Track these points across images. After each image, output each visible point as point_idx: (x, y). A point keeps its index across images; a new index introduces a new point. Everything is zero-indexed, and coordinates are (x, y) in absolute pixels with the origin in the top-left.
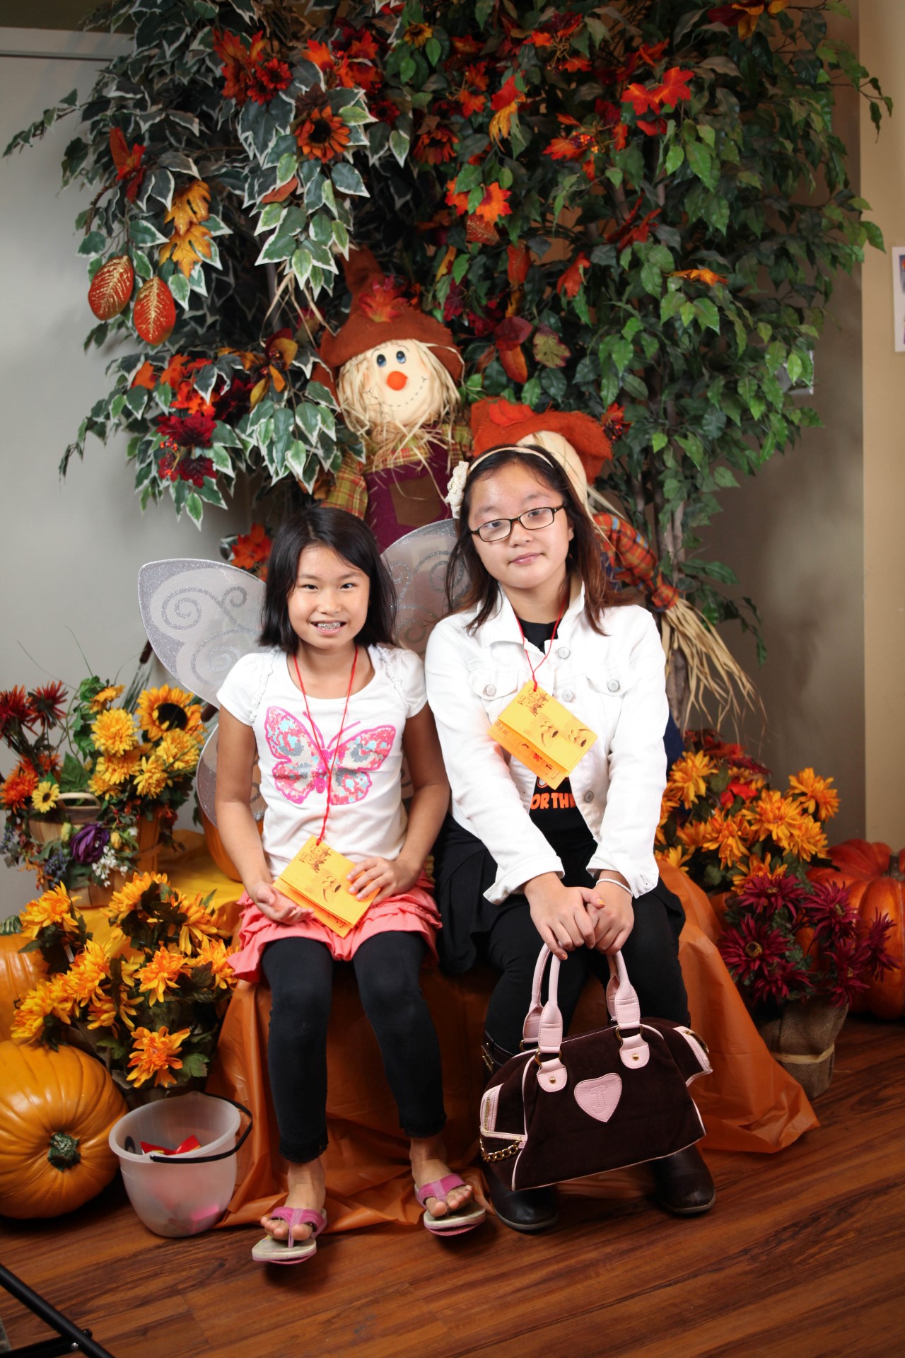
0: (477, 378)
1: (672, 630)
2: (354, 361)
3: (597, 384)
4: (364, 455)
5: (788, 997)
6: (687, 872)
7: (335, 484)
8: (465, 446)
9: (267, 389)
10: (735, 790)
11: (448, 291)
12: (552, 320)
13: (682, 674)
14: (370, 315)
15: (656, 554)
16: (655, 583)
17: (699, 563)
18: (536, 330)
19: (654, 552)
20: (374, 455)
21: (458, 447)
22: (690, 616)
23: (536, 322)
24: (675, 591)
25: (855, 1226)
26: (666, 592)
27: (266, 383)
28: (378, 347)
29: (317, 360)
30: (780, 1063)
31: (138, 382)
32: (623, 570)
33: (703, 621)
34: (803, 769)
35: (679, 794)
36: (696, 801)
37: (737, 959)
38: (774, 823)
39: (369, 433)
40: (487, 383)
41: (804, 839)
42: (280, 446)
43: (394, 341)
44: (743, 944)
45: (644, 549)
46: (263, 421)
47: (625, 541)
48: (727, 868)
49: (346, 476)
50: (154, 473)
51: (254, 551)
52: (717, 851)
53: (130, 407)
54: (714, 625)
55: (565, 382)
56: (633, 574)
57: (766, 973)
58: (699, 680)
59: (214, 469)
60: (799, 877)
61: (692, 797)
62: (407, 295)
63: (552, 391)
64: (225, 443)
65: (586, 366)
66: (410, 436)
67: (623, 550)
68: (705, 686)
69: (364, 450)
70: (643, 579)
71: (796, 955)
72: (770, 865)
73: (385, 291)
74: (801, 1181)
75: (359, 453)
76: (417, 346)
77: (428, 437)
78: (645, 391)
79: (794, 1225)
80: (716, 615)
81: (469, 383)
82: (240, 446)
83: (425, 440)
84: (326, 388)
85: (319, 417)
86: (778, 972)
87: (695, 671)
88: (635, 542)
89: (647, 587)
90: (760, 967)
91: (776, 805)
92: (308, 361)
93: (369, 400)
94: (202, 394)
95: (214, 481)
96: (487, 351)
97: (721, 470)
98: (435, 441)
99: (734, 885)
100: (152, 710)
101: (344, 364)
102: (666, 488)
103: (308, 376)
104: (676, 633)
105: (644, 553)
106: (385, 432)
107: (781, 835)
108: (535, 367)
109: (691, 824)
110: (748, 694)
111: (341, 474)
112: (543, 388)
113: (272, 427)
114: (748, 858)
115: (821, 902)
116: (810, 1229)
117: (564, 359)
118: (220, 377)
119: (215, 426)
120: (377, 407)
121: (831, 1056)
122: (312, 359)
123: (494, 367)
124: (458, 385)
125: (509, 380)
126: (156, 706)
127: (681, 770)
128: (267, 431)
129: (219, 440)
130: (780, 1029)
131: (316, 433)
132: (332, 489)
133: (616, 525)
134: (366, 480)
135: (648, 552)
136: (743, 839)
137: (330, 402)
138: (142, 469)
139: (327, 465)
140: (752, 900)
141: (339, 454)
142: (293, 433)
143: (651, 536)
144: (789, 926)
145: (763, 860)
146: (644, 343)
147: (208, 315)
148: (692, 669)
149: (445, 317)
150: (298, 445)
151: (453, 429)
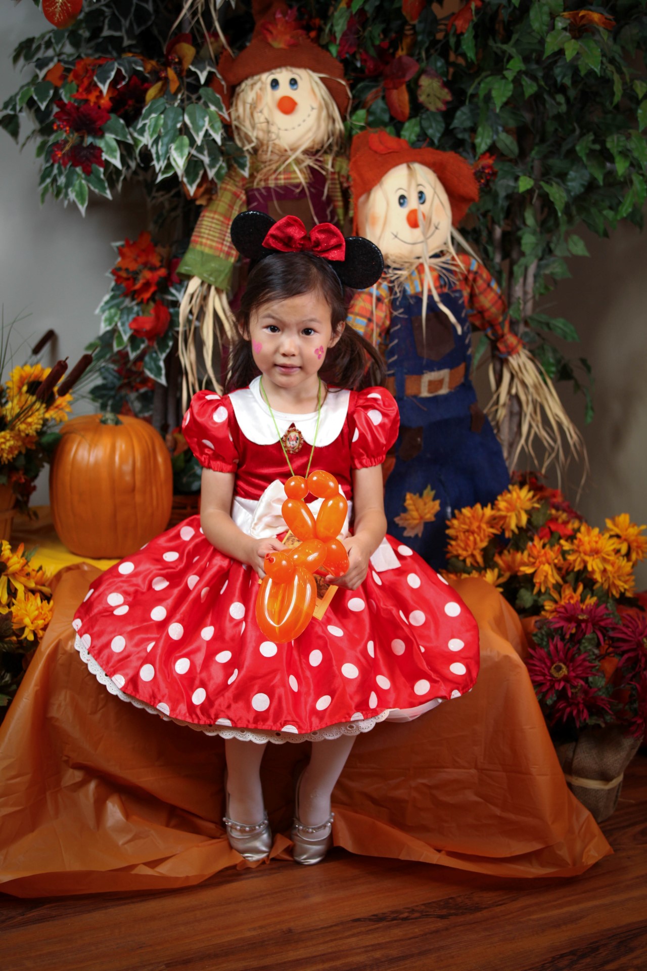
0: (361, 113)
1: (512, 377)
2: (249, 82)
3: (473, 130)
4: (247, 169)
5: (588, 721)
6: (502, 593)
7: (216, 192)
8: (343, 176)
9: (163, 91)
10: (553, 527)
11: (345, 28)
12: (439, 64)
13: (516, 420)
14: (270, 40)
15: (506, 301)
16: (502, 329)
17: (544, 318)
18: (423, 72)
19: (505, 299)
20: (258, 172)
21: (336, 176)
22: (530, 366)
23: (424, 64)
24: (520, 341)
25: (635, 962)
26: (511, 340)
27: (163, 85)
28: (274, 71)
29: (213, 70)
30: (570, 785)
31: (48, 79)
32: (475, 312)
33: (541, 373)
34: (619, 515)
35: (501, 523)
36: (516, 531)
37: (541, 678)
38: (590, 556)
39: (255, 150)
40: (371, 118)
41: (616, 575)
42: (166, 140)
43: (289, 68)
44: (549, 664)
45: (496, 294)
46: (154, 115)
47: (480, 282)
48: (539, 593)
49: (229, 187)
50: (55, 171)
51: (139, 255)
52: (533, 575)
53: (36, 98)
54: (551, 378)
55: (443, 125)
56: (483, 317)
57: (570, 695)
58: (530, 426)
59: (103, 158)
60: (610, 608)
61: (513, 526)
62: (308, 28)
63: (430, 132)
64: (117, 135)
65: (464, 114)
66: (293, 157)
67: (477, 291)
68: (536, 434)
69: (248, 164)
70: (492, 324)
71: (600, 682)
72: (581, 595)
73: (287, 22)
74: (582, 906)
75: (243, 166)
76: (310, 76)
77: (309, 162)
78: (516, 150)
79: (572, 953)
80: (553, 369)
81: (354, 118)
82: (131, 141)
83: (305, 164)
84: (218, 96)
85: (207, 119)
86: (580, 696)
87: (528, 418)
88: (489, 285)
89: (494, 332)
90: (564, 688)
91: (594, 539)
92: (204, 69)
93: (260, 118)
94: (100, 85)
95: (102, 170)
96: (374, 90)
97: (575, 238)
98: (316, 167)
99: (544, 610)
100: (23, 385)
101: (239, 84)
102: (523, 241)
103: (202, 81)
104: (516, 381)
105: (496, 298)
106: (269, 153)
107: (596, 568)
108: (417, 108)
109: (509, 551)
110: (575, 445)
111: (224, 186)
112: (422, 128)
113: (162, 122)
114: (561, 586)
115: (629, 633)
116: (588, 960)
117: (446, 103)
118: (119, 71)
119: (109, 118)
120: (264, 125)
121: (619, 784)
122: (208, 69)
123: (379, 105)
124: (344, 119)
125: (392, 119)
126: (26, 381)
127: (506, 501)
128: (156, 125)
129: (112, 132)
130: (574, 752)
131: (202, 134)
132: (214, 197)
133: (474, 266)
134: (247, 193)
135: (500, 297)
136: (558, 569)
137: (221, 109)
138: (47, 168)
139: (211, 174)
140: (562, 624)
141: (224, 165)
142: (180, 130)
143: (504, 284)
144: (596, 651)
145: (575, 590)
146: (524, 83)
147: (125, 38)
148: (525, 415)
149: (339, 53)
150: (182, 139)
151: (334, 160)
